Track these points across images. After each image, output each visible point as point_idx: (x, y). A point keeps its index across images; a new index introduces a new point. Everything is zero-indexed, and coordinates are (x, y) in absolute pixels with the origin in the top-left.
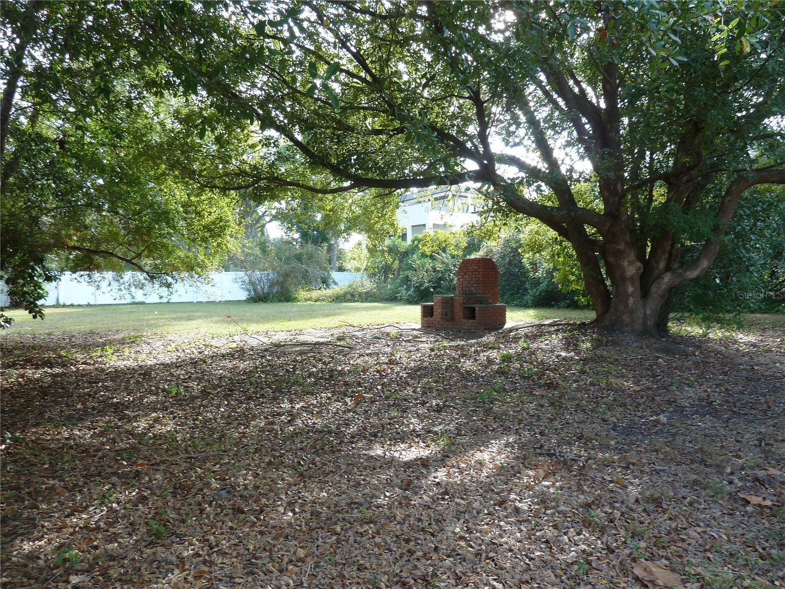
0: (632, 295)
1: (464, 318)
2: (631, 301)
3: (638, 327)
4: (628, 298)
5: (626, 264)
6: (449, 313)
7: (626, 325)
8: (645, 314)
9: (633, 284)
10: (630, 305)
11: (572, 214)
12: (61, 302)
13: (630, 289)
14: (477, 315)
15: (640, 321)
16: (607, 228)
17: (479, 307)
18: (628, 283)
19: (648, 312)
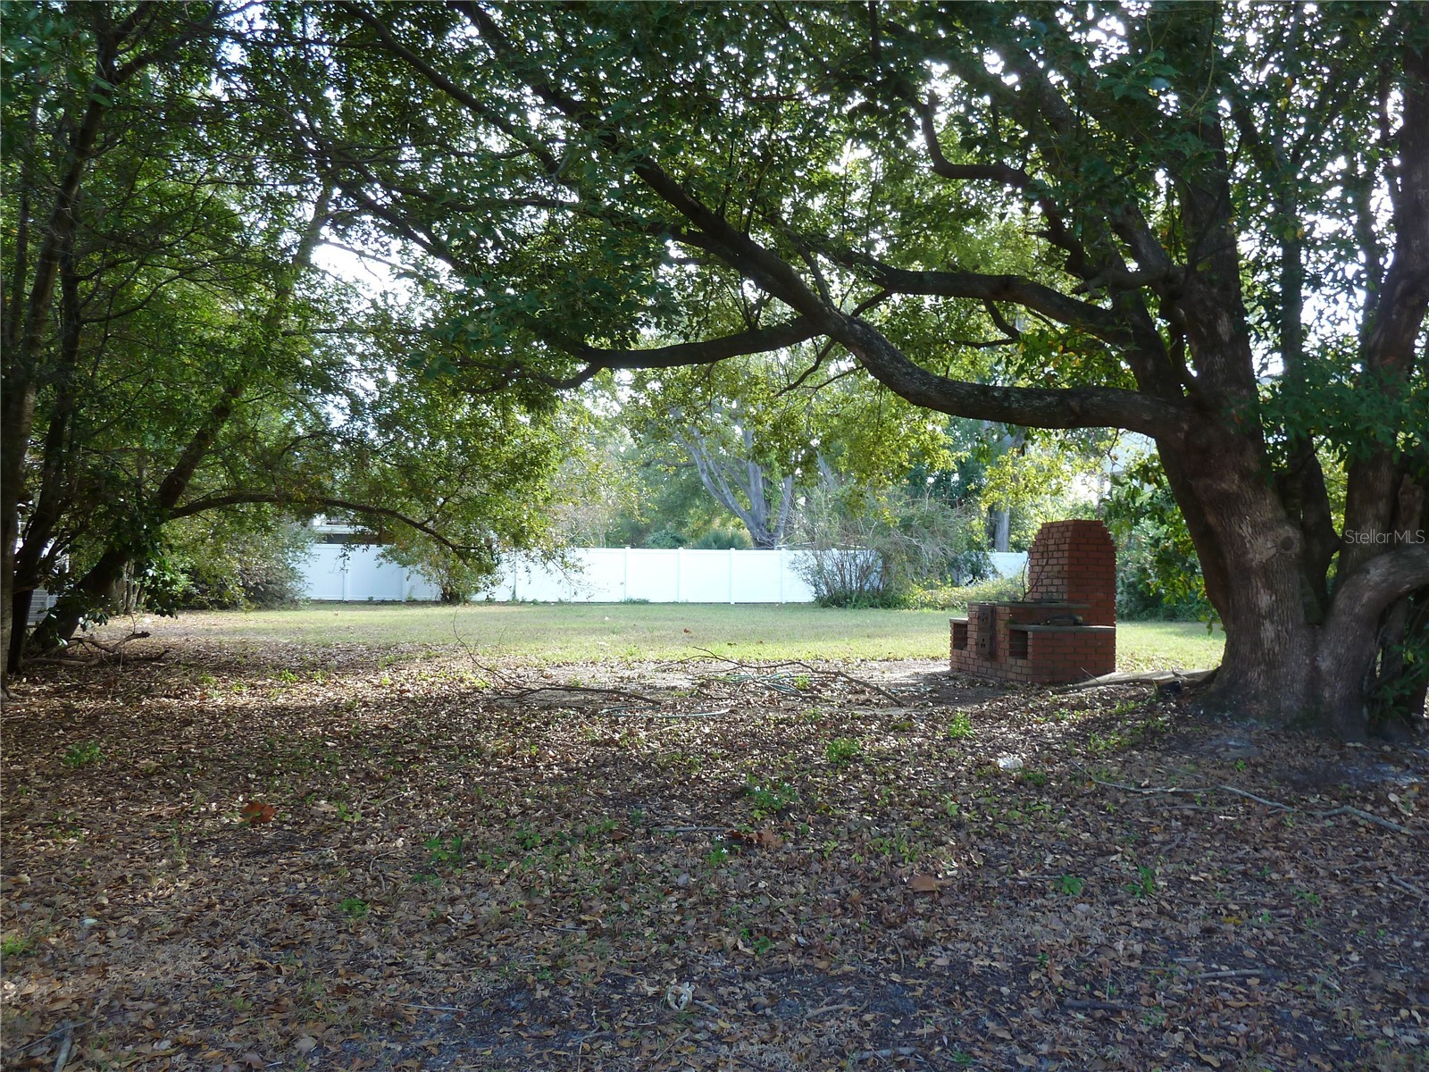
0: (1270, 614)
1: (1012, 654)
2: (1268, 631)
3: (1290, 703)
4: (1258, 625)
5: (1246, 531)
6: (987, 643)
7: (1256, 697)
8: (1315, 669)
9: (1270, 587)
10: (1267, 645)
11: (1073, 403)
12: (519, 597)
13: (1265, 600)
14: (1030, 650)
15: (1298, 687)
16: (1182, 436)
17: (1034, 632)
18: (1258, 583)
19: (1325, 664)
